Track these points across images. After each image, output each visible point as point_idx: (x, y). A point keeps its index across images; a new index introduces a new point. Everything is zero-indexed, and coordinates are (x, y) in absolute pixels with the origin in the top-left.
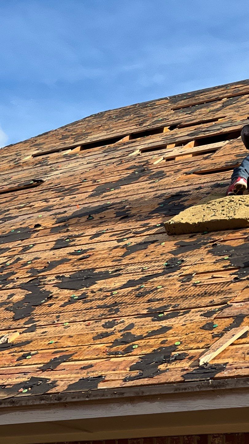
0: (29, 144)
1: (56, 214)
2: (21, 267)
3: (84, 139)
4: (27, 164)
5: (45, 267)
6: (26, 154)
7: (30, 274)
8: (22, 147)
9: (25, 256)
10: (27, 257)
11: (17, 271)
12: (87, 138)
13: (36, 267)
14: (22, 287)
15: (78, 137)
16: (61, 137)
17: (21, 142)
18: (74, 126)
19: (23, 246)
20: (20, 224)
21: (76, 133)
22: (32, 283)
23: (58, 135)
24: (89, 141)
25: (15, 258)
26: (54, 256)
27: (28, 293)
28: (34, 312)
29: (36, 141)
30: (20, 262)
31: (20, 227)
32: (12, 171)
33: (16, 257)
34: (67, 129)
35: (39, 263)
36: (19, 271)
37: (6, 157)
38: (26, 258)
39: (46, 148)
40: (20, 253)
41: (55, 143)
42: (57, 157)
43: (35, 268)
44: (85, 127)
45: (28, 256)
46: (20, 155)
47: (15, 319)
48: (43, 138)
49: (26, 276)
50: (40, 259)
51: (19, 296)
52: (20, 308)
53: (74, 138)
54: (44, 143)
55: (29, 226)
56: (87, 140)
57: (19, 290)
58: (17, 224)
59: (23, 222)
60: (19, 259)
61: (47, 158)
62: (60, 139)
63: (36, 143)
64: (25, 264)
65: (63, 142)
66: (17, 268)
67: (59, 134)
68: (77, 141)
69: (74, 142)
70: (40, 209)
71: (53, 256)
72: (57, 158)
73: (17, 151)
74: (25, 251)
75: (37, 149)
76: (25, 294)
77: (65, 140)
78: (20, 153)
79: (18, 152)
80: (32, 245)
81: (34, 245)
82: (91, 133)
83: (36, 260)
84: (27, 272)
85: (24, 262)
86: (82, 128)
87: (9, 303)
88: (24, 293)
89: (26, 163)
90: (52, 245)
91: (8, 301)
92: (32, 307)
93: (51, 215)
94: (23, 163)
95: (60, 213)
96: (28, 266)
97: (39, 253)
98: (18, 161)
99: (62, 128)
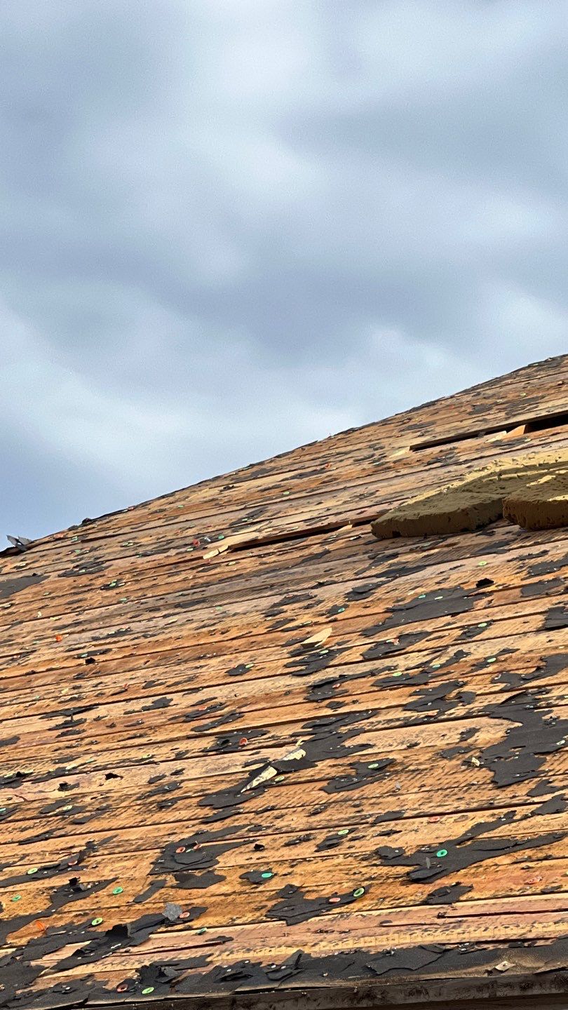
0: (397, 426)
1: (521, 558)
2: (472, 671)
3: (530, 411)
4: (405, 464)
5: (539, 668)
6: (396, 446)
7: (502, 686)
8: (379, 433)
9: (475, 647)
10: (481, 650)
11: (465, 680)
12: (536, 407)
13: (513, 670)
14: (489, 712)
15: (513, 406)
16: (469, 410)
17: (373, 424)
18: (493, 387)
19: (463, 627)
20: (437, 583)
21: (505, 400)
22: (514, 704)
23: (462, 407)
24: (544, 413)
25: (448, 653)
26: (553, 644)
27: (512, 727)
28: (545, 768)
29: (410, 419)
30: (466, 661)
31: (437, 587)
32: (373, 479)
33: (452, 651)
34: (479, 394)
35: (518, 660)
36: (469, 679)
37: (346, 453)
38: (478, 651)
39: (440, 432)
40: (460, 642)
41: (461, 421)
42: (478, 447)
43: (512, 672)
44: (524, 388)
45: (482, 646)
46: (382, 448)
47: (498, 785)
48: (426, 413)
49: (493, 690)
50: (517, 653)
51: (491, 732)
52: (502, 760)
53: (505, 409)
54: (433, 423)
55: (462, 586)
56: (538, 412)
57: (485, 719)
58: (425, 582)
59: (443, 578)
60: (460, 654)
61: (451, 449)
62: (470, 413)
63: (411, 424)
64: (483, 664)
65: (480, 418)
66: (463, 674)
67: (462, 403)
68: (515, 415)
69: (509, 418)
70: (477, 549)
71: (549, 645)
72: (477, 449)
73: (370, 441)
74: (470, 637)
75: (419, 433)
76: (504, 728)
77: (484, 414)
78: (378, 443)
79: (372, 443)
80: (485, 624)
81: (490, 623)
82: (543, 397)
83: (507, 656)
84: (493, 681)
85: (476, 660)
86: (515, 390)
87: (468, 749)
88: (502, 727)
89: (404, 462)
90: (538, 621)
91: (464, 744)
92: (536, 756)
93: (509, 561)
94: (395, 462)
95: (530, 556)
96: (491, 669)
97: (510, 640)
98: (379, 460)
99: (466, 392)
